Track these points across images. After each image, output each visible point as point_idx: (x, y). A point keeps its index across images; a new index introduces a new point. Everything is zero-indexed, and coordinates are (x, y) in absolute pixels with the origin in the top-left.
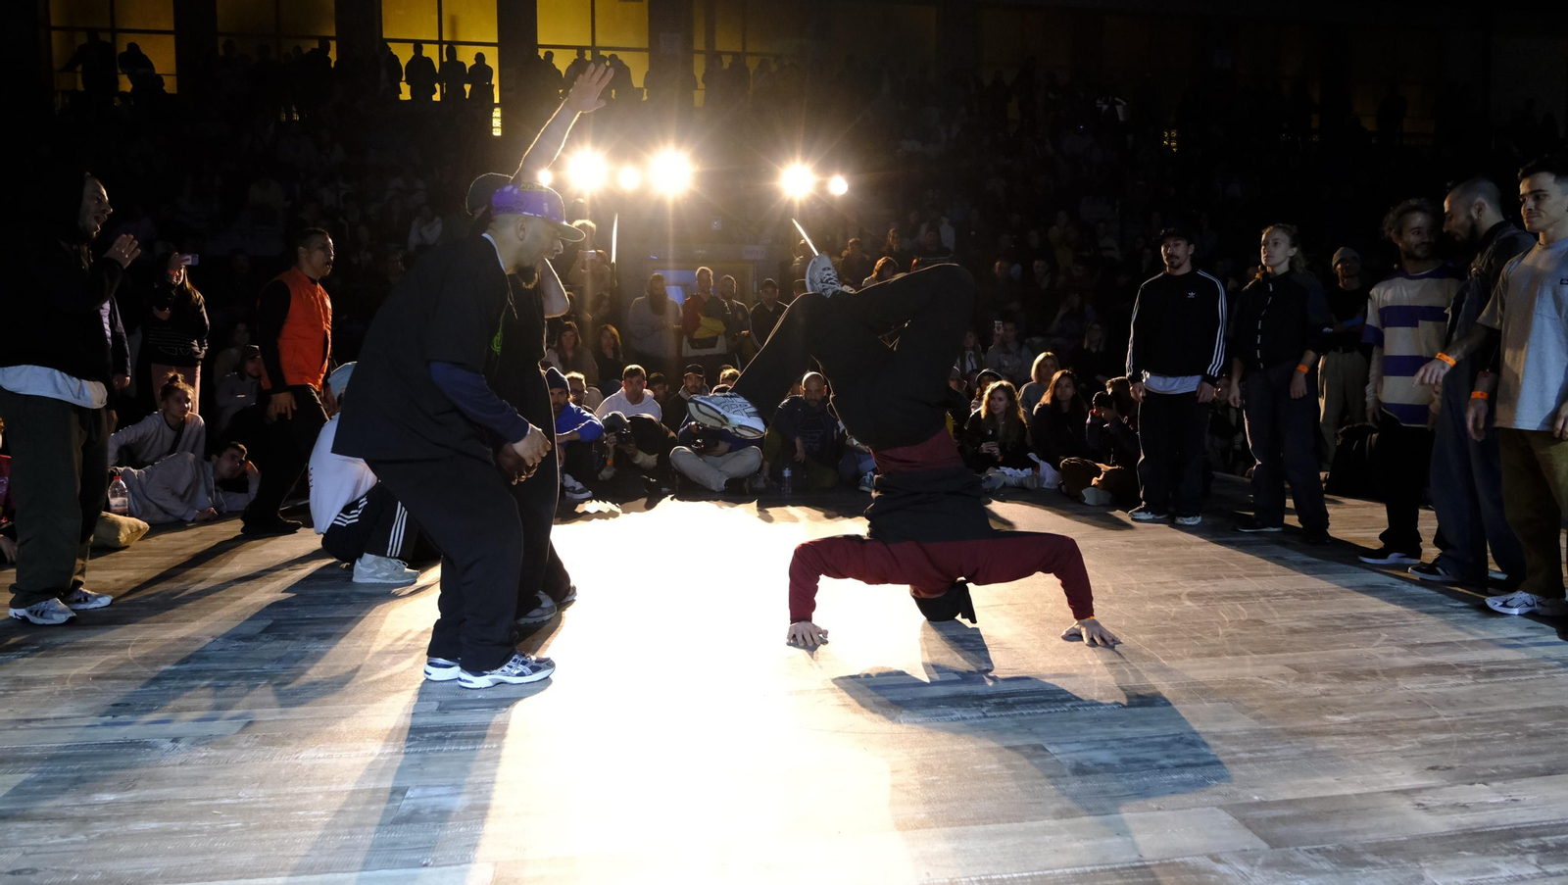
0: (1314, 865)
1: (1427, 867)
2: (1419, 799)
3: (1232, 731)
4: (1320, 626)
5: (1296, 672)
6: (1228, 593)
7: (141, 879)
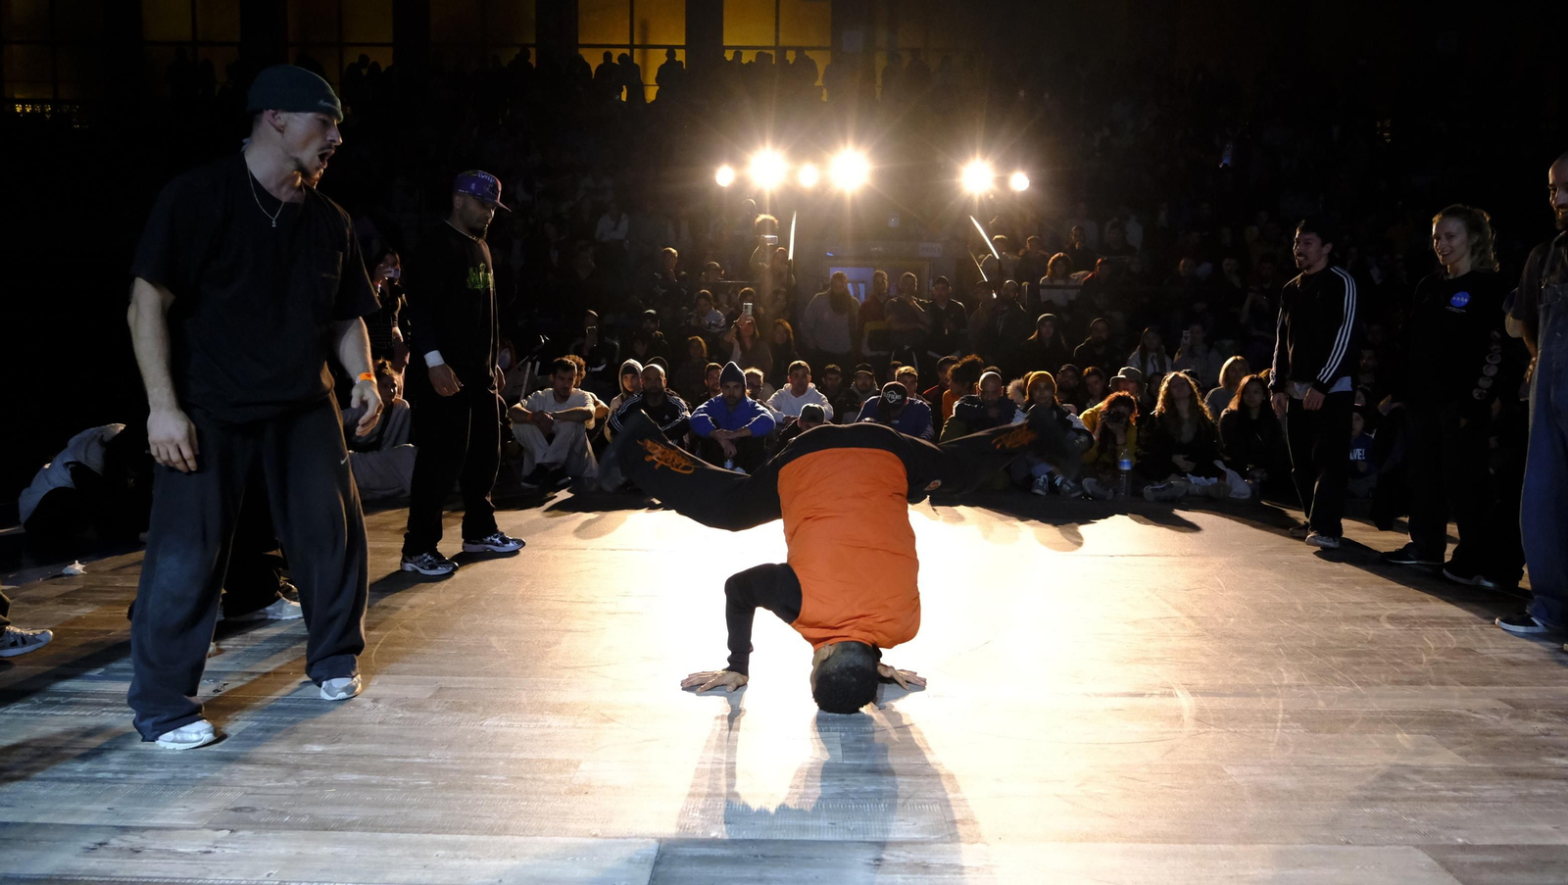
3: (1437, 767)
4: (1541, 660)
5: (1511, 708)
6: (1431, 617)
7: (343, 826)
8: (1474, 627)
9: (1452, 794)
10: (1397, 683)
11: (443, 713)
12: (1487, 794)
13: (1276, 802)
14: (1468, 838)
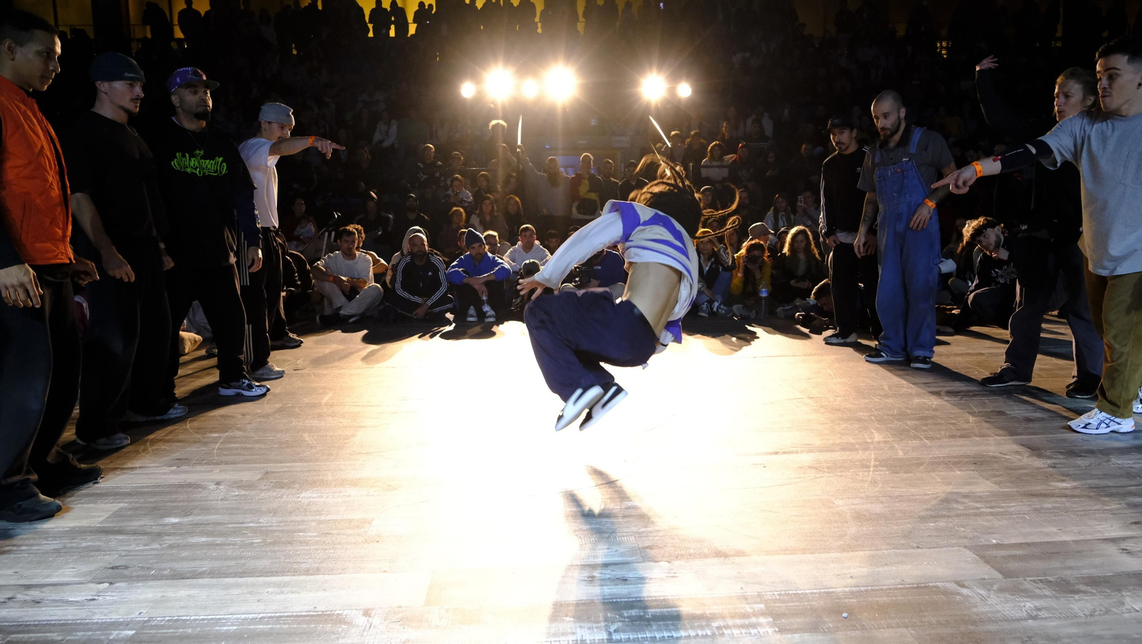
0: (1038, 591)
1: (1128, 595)
2: (1123, 545)
3: (977, 492)
4: (1050, 417)
5: (1030, 450)
6: (975, 391)
7: (196, 575)
9: (988, 510)
10: (952, 437)
11: (269, 490)
12: (1012, 509)
13: (870, 522)
14: (1000, 540)
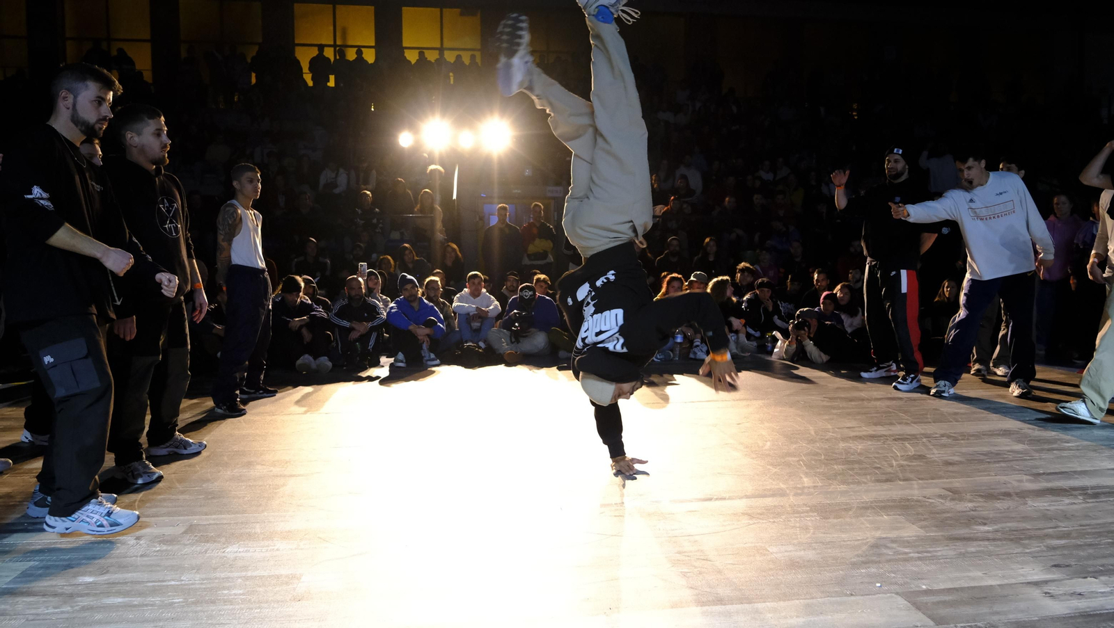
2: (1046, 589)
3: (907, 537)
4: (968, 460)
5: (951, 494)
6: (899, 435)
8: (924, 440)
9: (917, 555)
10: (878, 481)
11: (192, 545)
12: (939, 554)
13: (804, 570)
14: (929, 585)
